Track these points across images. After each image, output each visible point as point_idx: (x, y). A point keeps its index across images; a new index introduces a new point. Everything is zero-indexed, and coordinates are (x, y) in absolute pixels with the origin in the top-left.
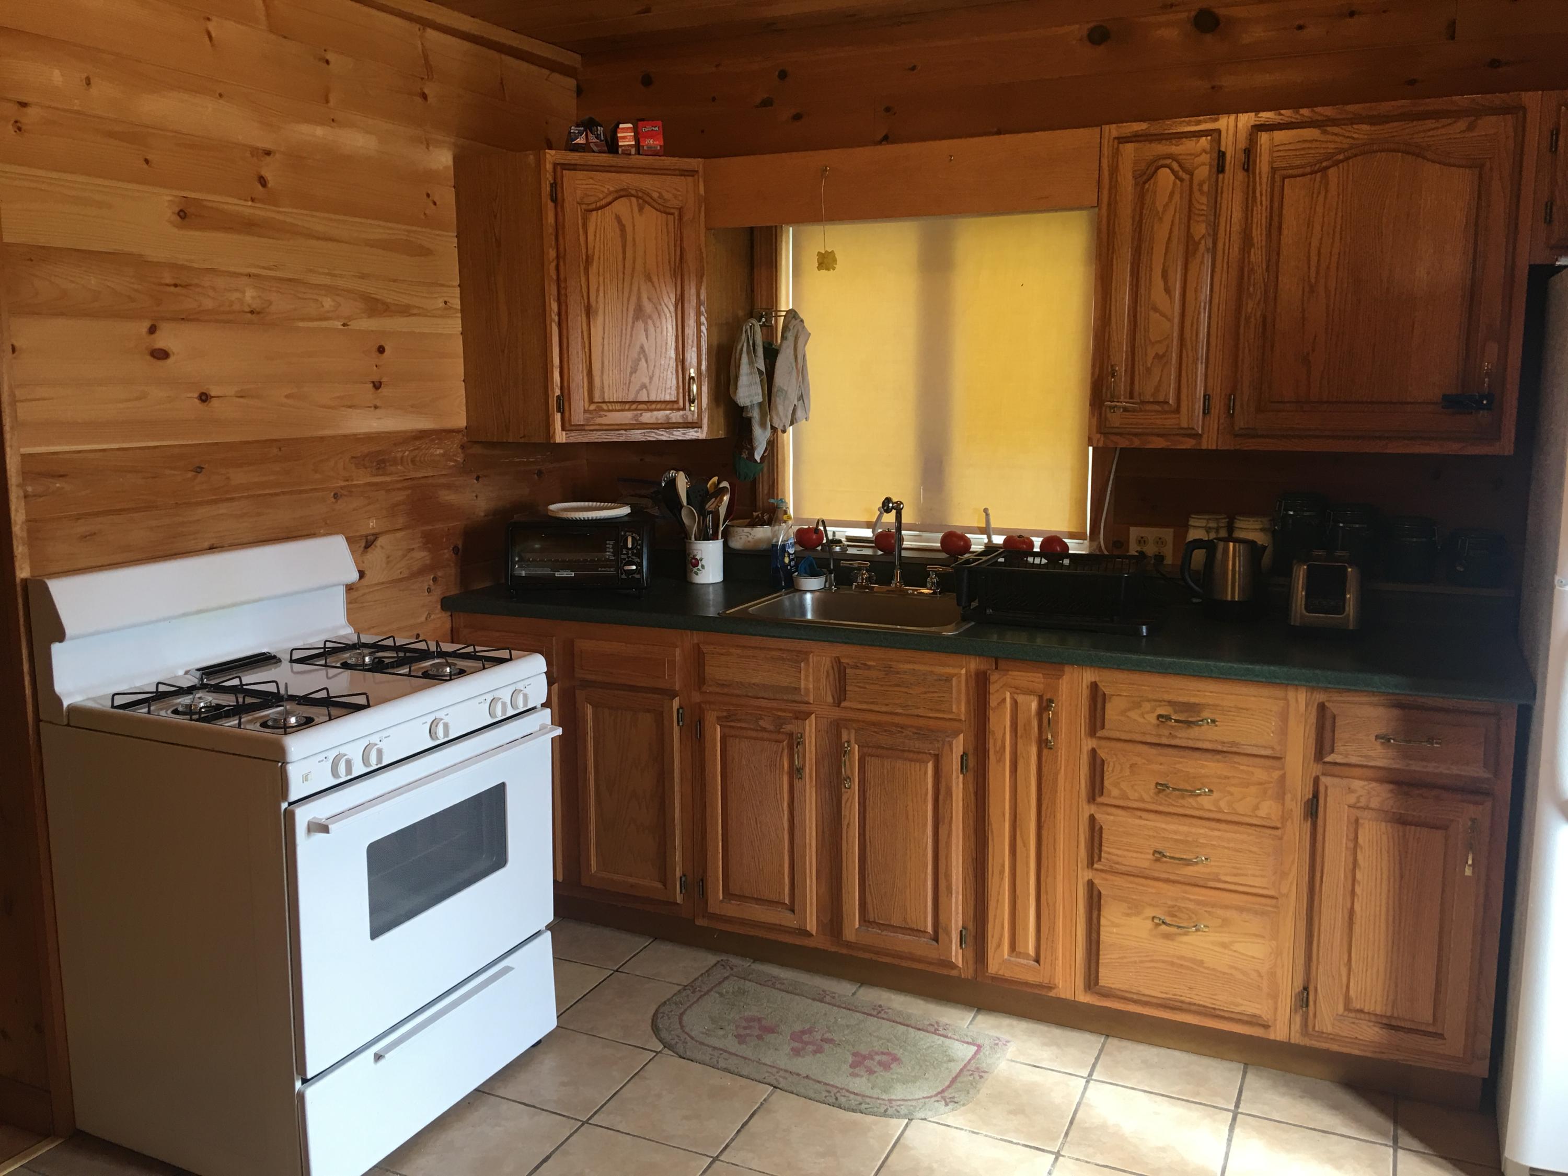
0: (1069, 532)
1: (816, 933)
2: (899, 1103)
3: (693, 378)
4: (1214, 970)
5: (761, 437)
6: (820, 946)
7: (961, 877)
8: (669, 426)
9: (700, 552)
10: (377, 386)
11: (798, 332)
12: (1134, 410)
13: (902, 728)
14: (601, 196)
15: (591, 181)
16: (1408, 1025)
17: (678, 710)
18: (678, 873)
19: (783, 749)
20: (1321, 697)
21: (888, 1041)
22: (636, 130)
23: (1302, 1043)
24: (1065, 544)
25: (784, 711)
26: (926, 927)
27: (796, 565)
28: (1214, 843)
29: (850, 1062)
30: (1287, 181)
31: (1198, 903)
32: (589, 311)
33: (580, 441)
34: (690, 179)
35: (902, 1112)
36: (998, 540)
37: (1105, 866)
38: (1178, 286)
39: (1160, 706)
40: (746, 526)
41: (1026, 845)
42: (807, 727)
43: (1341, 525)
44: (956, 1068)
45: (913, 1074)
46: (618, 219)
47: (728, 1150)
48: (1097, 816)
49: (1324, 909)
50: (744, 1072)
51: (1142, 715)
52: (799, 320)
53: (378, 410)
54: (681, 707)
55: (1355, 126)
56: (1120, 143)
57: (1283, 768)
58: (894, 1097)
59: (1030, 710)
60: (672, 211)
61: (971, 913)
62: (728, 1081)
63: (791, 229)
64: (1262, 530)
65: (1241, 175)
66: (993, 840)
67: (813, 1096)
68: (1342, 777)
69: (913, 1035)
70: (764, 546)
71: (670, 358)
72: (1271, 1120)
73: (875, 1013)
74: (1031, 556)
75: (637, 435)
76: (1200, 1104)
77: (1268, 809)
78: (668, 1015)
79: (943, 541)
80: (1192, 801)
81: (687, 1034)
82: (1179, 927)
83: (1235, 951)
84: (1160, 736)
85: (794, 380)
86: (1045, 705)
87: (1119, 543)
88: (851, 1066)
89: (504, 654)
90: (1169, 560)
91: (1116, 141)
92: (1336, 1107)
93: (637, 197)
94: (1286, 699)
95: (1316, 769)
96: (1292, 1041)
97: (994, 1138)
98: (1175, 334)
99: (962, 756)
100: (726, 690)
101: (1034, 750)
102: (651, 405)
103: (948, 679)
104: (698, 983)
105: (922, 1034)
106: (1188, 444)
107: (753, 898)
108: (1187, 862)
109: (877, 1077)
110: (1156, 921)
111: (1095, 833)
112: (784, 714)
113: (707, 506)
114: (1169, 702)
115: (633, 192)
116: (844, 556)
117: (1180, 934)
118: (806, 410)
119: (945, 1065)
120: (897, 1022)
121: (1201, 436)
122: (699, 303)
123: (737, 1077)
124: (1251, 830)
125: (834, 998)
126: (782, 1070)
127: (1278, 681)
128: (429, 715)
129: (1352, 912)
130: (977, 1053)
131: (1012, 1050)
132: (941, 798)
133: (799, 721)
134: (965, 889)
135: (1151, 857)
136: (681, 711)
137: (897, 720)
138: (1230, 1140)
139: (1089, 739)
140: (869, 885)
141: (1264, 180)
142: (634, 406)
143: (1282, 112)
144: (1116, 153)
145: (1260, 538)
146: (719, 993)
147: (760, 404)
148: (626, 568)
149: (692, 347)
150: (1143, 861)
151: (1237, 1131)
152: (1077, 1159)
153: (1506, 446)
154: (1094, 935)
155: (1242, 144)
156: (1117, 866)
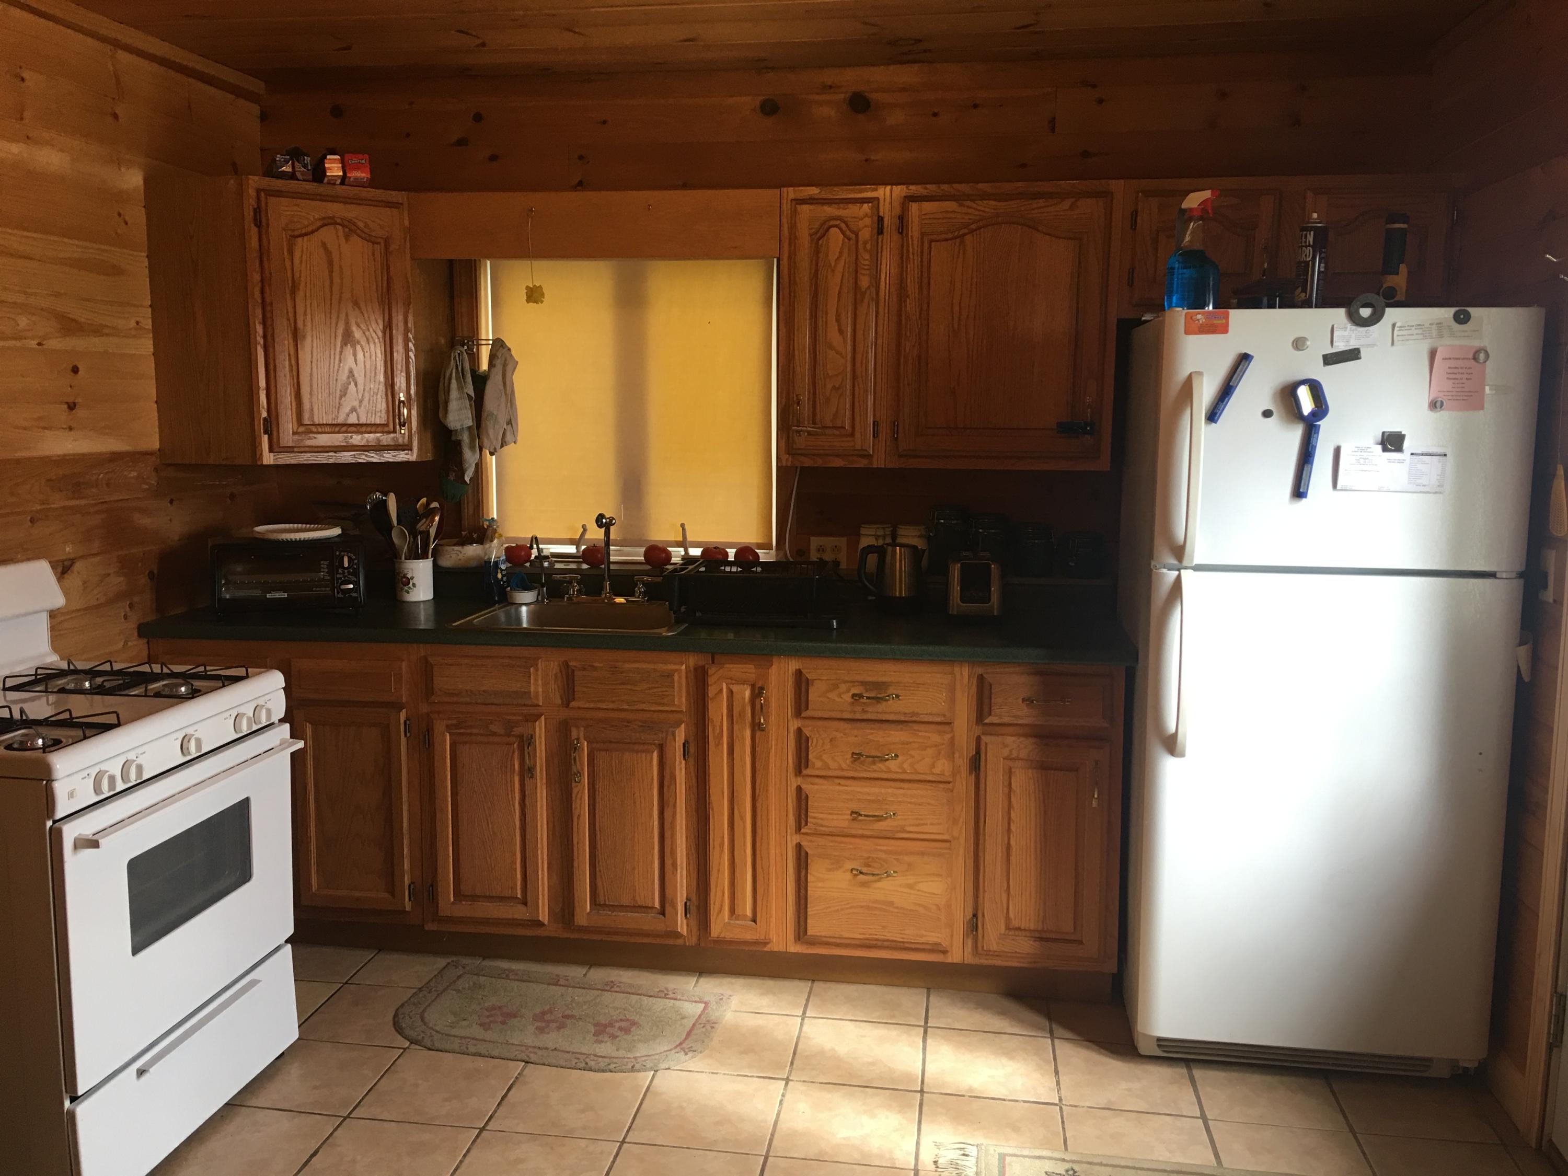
0: (757, 543)
1: (549, 921)
2: (644, 1059)
3: (403, 402)
4: (901, 908)
5: (470, 458)
6: (553, 934)
7: (685, 854)
8: (379, 448)
9: (410, 571)
10: (72, 407)
11: (506, 360)
12: (816, 434)
13: (628, 722)
14: (306, 223)
15: (295, 208)
16: (1053, 936)
17: (405, 722)
18: (407, 881)
19: (513, 752)
20: (979, 670)
21: (624, 1010)
22: (342, 161)
23: (973, 962)
24: (757, 554)
25: (514, 714)
26: (654, 903)
27: (508, 581)
28: (900, 799)
29: (593, 1031)
30: (933, 244)
31: (886, 852)
32: (296, 336)
33: (288, 463)
34: (395, 211)
35: (648, 1066)
36: (696, 552)
37: (811, 829)
38: (849, 329)
39: (854, 686)
40: (455, 545)
41: (742, 818)
42: (537, 729)
43: (981, 530)
44: (689, 1023)
45: (652, 1034)
46: (324, 245)
47: (493, 1120)
48: (803, 786)
49: (987, 846)
50: (495, 1053)
51: (840, 696)
52: (506, 349)
53: (72, 432)
54: (407, 719)
55: (985, 202)
56: (797, 204)
57: (952, 731)
58: (638, 1055)
59: (744, 699)
60: (379, 240)
61: (694, 883)
62: (480, 1063)
63: (488, 262)
64: (919, 536)
65: (896, 237)
66: (714, 817)
67: (564, 1064)
68: (998, 735)
69: (646, 1002)
70: (474, 564)
71: (380, 382)
72: (954, 1029)
73: (608, 988)
74: (728, 566)
75: (347, 457)
76: (897, 1024)
77: (943, 767)
78: (409, 1015)
79: (646, 554)
80: (880, 766)
81: (431, 1028)
82: (873, 875)
83: (919, 890)
84: (855, 712)
85: (503, 405)
86: (757, 692)
87: (801, 552)
88: (594, 1035)
89: (241, 672)
90: (843, 566)
91: (794, 202)
92: (1003, 1013)
93: (343, 226)
94: (952, 673)
95: (977, 730)
96: (966, 962)
97: (731, 1075)
98: (849, 369)
99: (684, 744)
100: (455, 699)
101: (748, 733)
102: (360, 428)
103: (669, 676)
104: (432, 984)
105: (654, 1000)
106: (862, 463)
107: (485, 897)
108: (879, 818)
109: (620, 1041)
110: (854, 872)
111: (802, 800)
112: (514, 718)
113: (418, 527)
114: (862, 682)
115: (338, 221)
116: (552, 571)
117: (875, 881)
118: (514, 433)
119: (679, 1022)
120: (629, 993)
121: (871, 456)
122: (407, 331)
123: (489, 1059)
124: (928, 786)
125: (567, 980)
126: (530, 1047)
127: (948, 659)
128: (179, 732)
129: (1008, 847)
130: (705, 1009)
131: (735, 1002)
132: (666, 783)
133: (530, 723)
134: (688, 864)
135: (849, 817)
136: (408, 722)
137: (622, 715)
138: (924, 1049)
139: (795, 719)
140: (600, 871)
141: (915, 242)
142: (344, 429)
143: (928, 186)
144: (794, 212)
145: (920, 544)
146: (455, 990)
147: (470, 428)
148: (343, 587)
149: (401, 372)
150: (841, 821)
151: (929, 1041)
152: (804, 1081)
153: (1104, 464)
154: (803, 892)
155: (897, 211)
156: (821, 828)
